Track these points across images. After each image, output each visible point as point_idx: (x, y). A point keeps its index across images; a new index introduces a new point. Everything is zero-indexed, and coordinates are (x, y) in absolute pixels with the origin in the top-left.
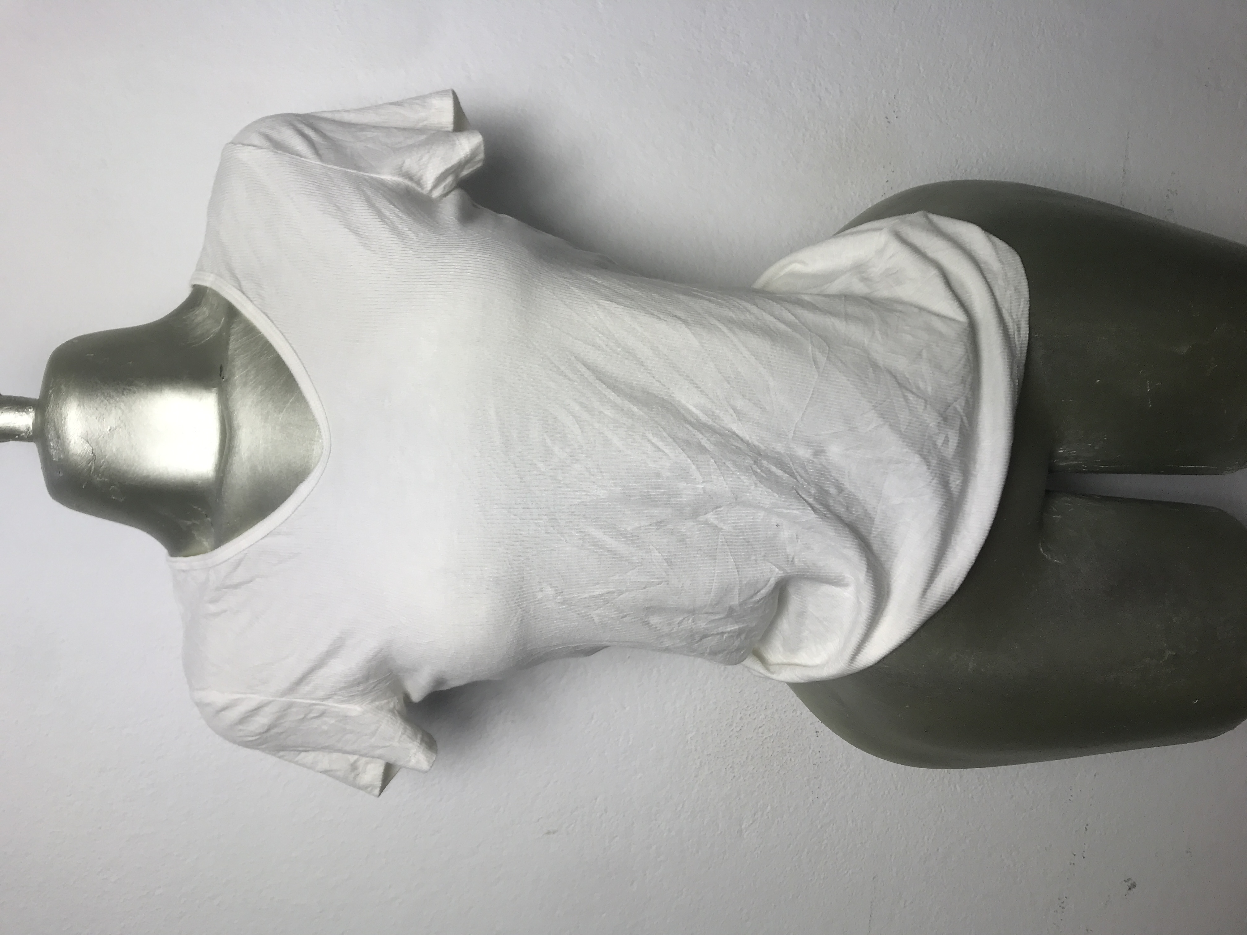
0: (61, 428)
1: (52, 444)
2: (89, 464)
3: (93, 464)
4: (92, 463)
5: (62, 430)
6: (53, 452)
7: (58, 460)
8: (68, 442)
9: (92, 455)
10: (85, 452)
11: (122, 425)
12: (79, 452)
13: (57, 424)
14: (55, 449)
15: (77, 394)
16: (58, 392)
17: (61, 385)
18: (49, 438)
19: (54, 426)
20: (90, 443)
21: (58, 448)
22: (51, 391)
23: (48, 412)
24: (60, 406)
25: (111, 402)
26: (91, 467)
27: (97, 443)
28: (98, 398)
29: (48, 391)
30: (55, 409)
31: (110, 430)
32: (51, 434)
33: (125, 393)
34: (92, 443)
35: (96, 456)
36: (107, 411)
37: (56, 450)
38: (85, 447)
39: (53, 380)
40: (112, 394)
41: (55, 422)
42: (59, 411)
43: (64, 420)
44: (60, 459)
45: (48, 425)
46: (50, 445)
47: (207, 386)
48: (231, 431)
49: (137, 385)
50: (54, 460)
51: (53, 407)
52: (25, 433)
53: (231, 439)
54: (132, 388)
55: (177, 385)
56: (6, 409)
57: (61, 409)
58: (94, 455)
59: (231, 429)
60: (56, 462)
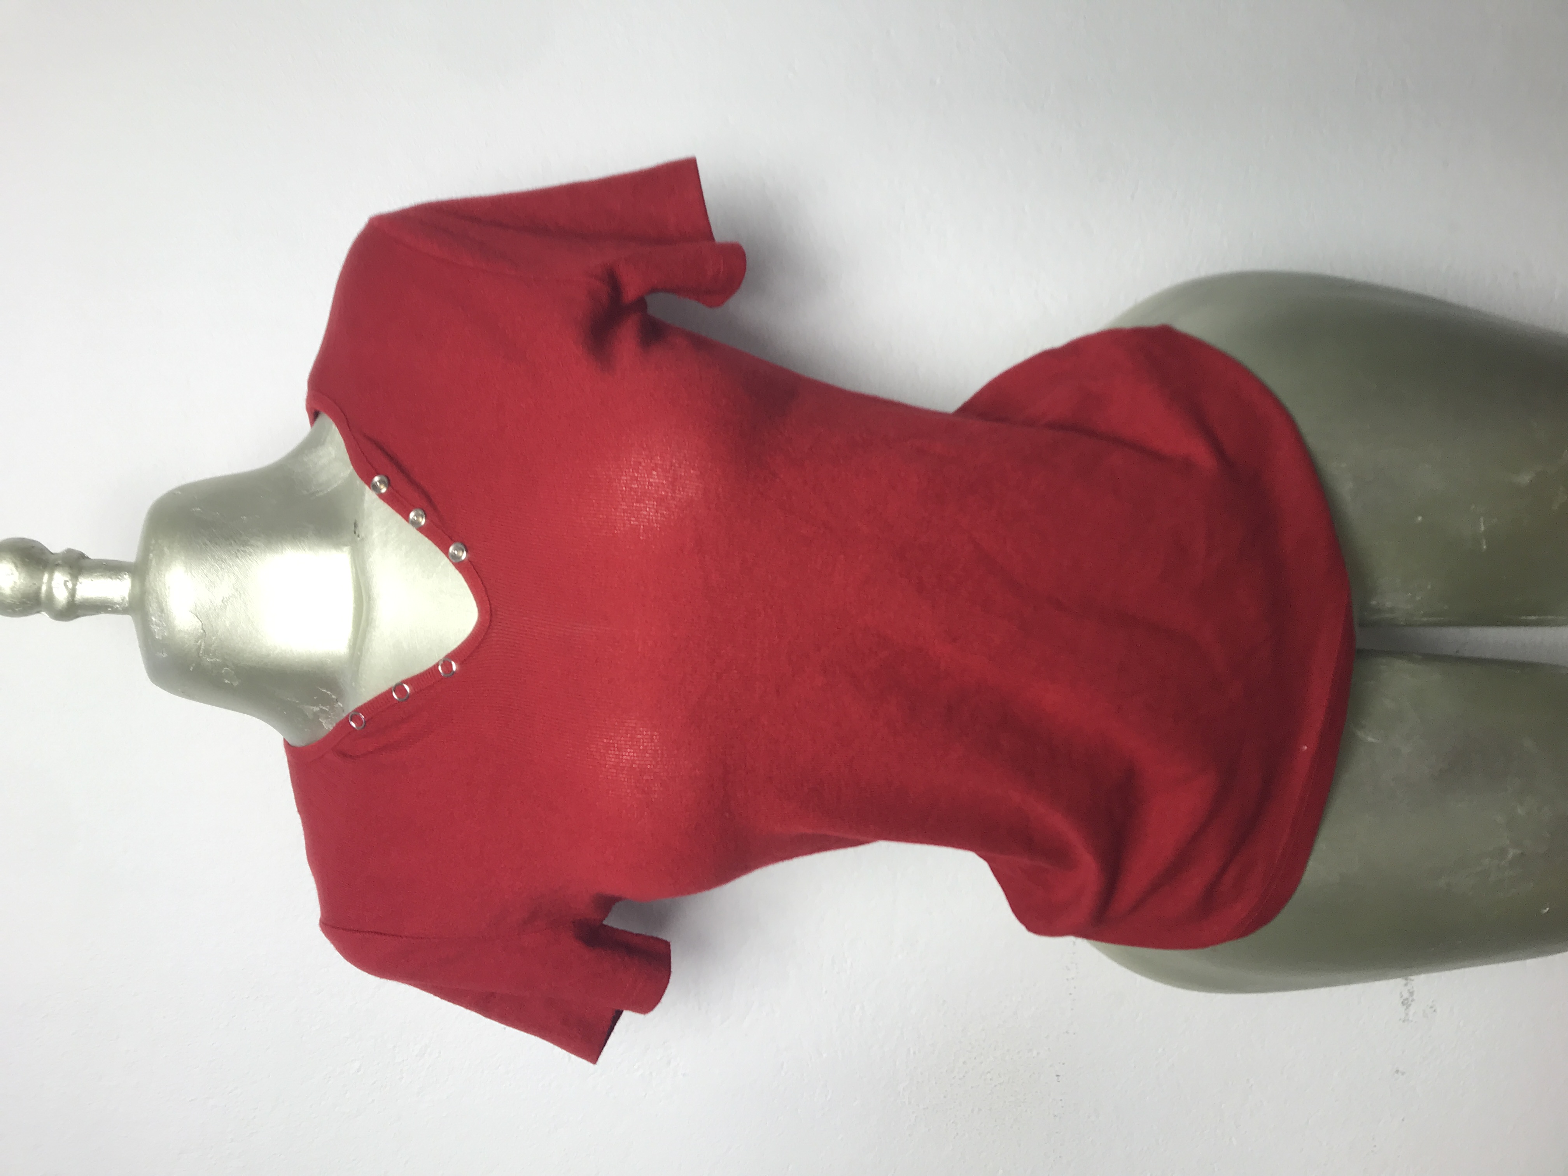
0: (164, 599)
1: (154, 619)
2: (197, 642)
3: (203, 643)
4: (202, 641)
5: (166, 602)
6: (155, 629)
7: (161, 638)
8: (173, 616)
9: (202, 631)
10: (193, 627)
11: (236, 595)
12: (187, 628)
13: (159, 594)
14: (158, 625)
15: (183, 558)
16: (159, 555)
17: (163, 547)
18: (151, 612)
19: (156, 598)
20: (199, 616)
21: (161, 624)
22: (151, 555)
23: (149, 579)
24: (162, 573)
25: (223, 566)
26: (201, 644)
27: (208, 617)
28: (208, 563)
29: (148, 555)
30: (156, 577)
31: (222, 601)
32: (153, 608)
33: (239, 555)
34: (201, 617)
35: (207, 634)
36: (219, 577)
38: (193, 622)
39: (153, 542)
40: (224, 557)
41: (157, 592)
42: (162, 579)
44: (164, 637)
45: (149, 595)
46: (152, 619)
47: (338, 545)
48: (369, 600)
49: (253, 546)
50: (157, 637)
51: (155, 575)
52: (119, 604)
53: (370, 610)
54: (247, 549)
55: (301, 545)
56: (96, 576)
57: (165, 576)
58: (204, 631)
59: (369, 598)
60: (159, 639)
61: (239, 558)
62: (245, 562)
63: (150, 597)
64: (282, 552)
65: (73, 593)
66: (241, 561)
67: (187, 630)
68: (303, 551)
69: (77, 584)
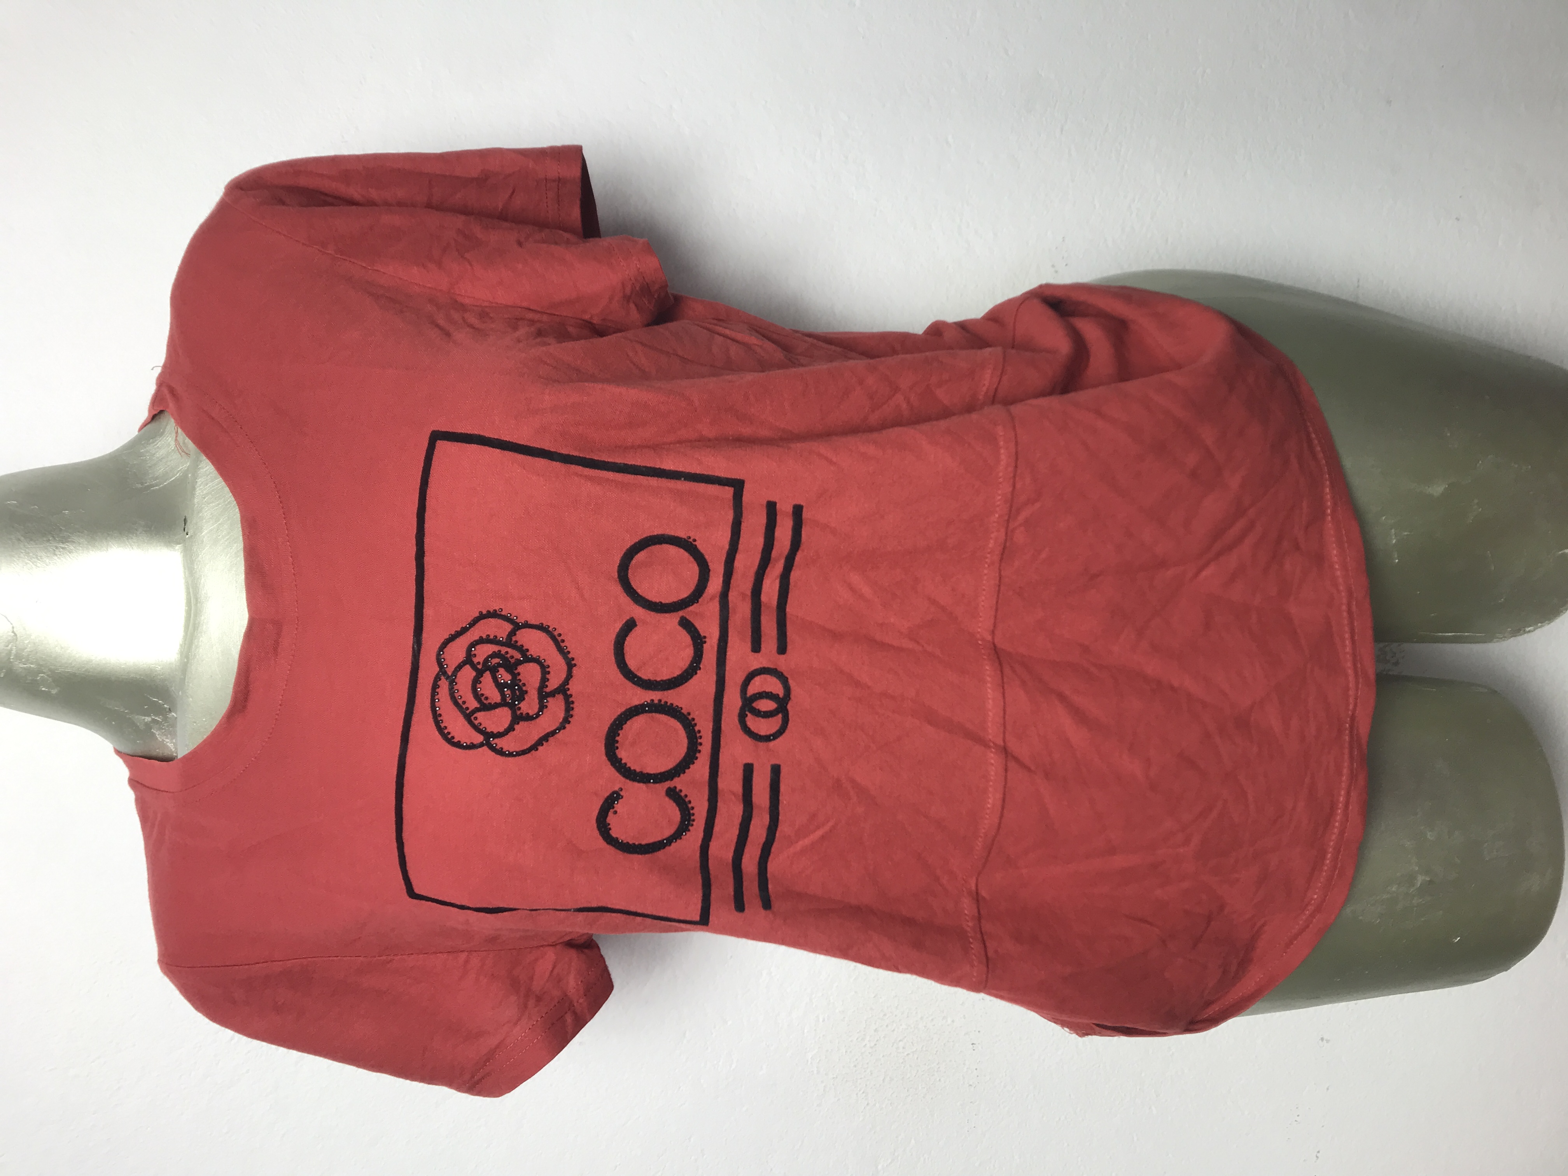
3: (14, 647)
10: (3, 630)
20: (9, 619)
33: (57, 552)
35: (18, 636)
38: (2, 624)
47: (170, 542)
48: (197, 603)
49: (74, 542)
53: (198, 614)
54: (67, 545)
55: (128, 542)
59: (197, 600)
64: (107, 550)
68: (131, 549)
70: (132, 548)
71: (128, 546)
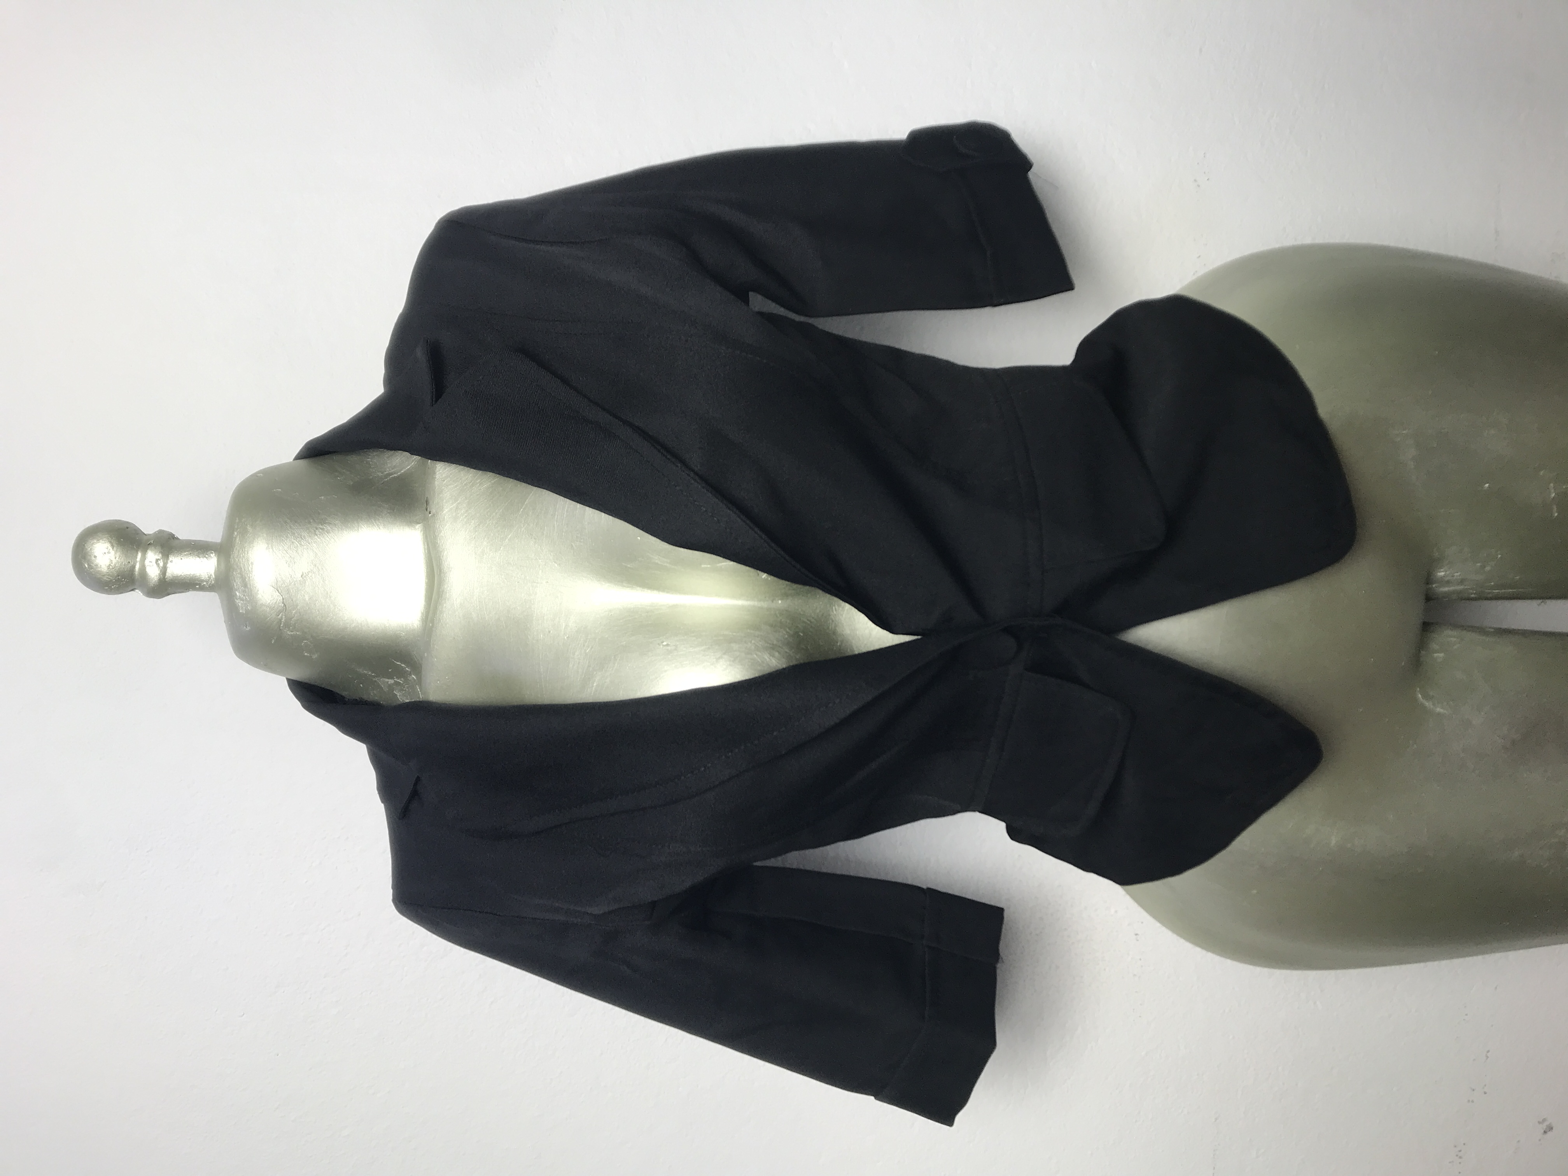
0: (247, 574)
1: (238, 594)
2: (278, 615)
4: (282, 615)
5: (249, 578)
6: (239, 603)
7: (245, 612)
8: (256, 590)
9: (283, 605)
10: (275, 601)
11: (315, 570)
12: (269, 601)
13: (243, 570)
14: (242, 599)
15: (265, 535)
16: (243, 533)
17: (247, 525)
18: (236, 587)
19: (240, 574)
20: (280, 591)
21: (244, 598)
22: (236, 533)
23: (233, 557)
24: (246, 550)
25: (303, 543)
26: (282, 617)
27: (288, 592)
28: (288, 540)
29: (233, 533)
30: (241, 554)
31: (302, 576)
32: (237, 583)
33: (317, 532)
34: (282, 592)
35: (287, 606)
36: (298, 554)
37: (243, 601)
38: (275, 596)
39: (237, 521)
40: (303, 534)
41: (241, 568)
42: (246, 556)
43: (251, 566)
44: (247, 611)
45: (233, 571)
46: (236, 594)
47: (411, 523)
48: (440, 574)
49: (331, 523)
50: (241, 611)
51: (239, 551)
52: (206, 581)
53: (441, 582)
54: (325, 527)
55: (376, 523)
56: (185, 555)
57: (248, 553)
58: (285, 605)
59: (440, 571)
60: (243, 614)
61: (317, 535)
62: (323, 539)
63: (234, 573)
64: (358, 530)
65: (164, 571)
66: (320, 538)
67: (269, 604)
69: (167, 562)
70: (379, 528)
71: (375, 526)
